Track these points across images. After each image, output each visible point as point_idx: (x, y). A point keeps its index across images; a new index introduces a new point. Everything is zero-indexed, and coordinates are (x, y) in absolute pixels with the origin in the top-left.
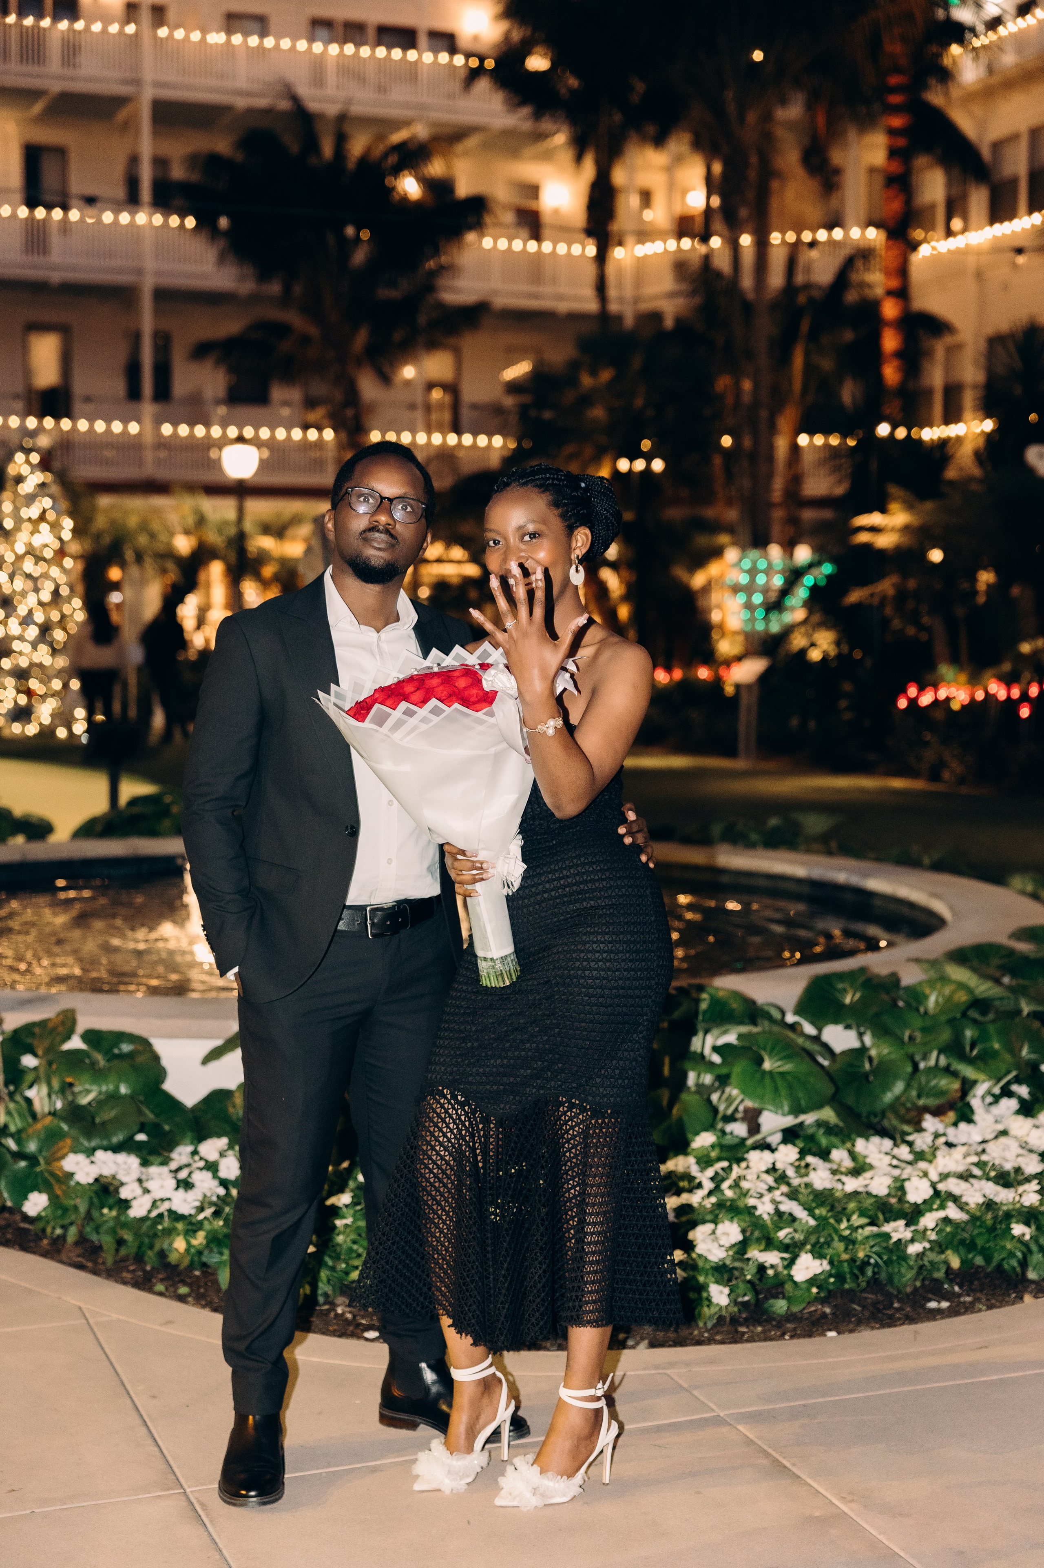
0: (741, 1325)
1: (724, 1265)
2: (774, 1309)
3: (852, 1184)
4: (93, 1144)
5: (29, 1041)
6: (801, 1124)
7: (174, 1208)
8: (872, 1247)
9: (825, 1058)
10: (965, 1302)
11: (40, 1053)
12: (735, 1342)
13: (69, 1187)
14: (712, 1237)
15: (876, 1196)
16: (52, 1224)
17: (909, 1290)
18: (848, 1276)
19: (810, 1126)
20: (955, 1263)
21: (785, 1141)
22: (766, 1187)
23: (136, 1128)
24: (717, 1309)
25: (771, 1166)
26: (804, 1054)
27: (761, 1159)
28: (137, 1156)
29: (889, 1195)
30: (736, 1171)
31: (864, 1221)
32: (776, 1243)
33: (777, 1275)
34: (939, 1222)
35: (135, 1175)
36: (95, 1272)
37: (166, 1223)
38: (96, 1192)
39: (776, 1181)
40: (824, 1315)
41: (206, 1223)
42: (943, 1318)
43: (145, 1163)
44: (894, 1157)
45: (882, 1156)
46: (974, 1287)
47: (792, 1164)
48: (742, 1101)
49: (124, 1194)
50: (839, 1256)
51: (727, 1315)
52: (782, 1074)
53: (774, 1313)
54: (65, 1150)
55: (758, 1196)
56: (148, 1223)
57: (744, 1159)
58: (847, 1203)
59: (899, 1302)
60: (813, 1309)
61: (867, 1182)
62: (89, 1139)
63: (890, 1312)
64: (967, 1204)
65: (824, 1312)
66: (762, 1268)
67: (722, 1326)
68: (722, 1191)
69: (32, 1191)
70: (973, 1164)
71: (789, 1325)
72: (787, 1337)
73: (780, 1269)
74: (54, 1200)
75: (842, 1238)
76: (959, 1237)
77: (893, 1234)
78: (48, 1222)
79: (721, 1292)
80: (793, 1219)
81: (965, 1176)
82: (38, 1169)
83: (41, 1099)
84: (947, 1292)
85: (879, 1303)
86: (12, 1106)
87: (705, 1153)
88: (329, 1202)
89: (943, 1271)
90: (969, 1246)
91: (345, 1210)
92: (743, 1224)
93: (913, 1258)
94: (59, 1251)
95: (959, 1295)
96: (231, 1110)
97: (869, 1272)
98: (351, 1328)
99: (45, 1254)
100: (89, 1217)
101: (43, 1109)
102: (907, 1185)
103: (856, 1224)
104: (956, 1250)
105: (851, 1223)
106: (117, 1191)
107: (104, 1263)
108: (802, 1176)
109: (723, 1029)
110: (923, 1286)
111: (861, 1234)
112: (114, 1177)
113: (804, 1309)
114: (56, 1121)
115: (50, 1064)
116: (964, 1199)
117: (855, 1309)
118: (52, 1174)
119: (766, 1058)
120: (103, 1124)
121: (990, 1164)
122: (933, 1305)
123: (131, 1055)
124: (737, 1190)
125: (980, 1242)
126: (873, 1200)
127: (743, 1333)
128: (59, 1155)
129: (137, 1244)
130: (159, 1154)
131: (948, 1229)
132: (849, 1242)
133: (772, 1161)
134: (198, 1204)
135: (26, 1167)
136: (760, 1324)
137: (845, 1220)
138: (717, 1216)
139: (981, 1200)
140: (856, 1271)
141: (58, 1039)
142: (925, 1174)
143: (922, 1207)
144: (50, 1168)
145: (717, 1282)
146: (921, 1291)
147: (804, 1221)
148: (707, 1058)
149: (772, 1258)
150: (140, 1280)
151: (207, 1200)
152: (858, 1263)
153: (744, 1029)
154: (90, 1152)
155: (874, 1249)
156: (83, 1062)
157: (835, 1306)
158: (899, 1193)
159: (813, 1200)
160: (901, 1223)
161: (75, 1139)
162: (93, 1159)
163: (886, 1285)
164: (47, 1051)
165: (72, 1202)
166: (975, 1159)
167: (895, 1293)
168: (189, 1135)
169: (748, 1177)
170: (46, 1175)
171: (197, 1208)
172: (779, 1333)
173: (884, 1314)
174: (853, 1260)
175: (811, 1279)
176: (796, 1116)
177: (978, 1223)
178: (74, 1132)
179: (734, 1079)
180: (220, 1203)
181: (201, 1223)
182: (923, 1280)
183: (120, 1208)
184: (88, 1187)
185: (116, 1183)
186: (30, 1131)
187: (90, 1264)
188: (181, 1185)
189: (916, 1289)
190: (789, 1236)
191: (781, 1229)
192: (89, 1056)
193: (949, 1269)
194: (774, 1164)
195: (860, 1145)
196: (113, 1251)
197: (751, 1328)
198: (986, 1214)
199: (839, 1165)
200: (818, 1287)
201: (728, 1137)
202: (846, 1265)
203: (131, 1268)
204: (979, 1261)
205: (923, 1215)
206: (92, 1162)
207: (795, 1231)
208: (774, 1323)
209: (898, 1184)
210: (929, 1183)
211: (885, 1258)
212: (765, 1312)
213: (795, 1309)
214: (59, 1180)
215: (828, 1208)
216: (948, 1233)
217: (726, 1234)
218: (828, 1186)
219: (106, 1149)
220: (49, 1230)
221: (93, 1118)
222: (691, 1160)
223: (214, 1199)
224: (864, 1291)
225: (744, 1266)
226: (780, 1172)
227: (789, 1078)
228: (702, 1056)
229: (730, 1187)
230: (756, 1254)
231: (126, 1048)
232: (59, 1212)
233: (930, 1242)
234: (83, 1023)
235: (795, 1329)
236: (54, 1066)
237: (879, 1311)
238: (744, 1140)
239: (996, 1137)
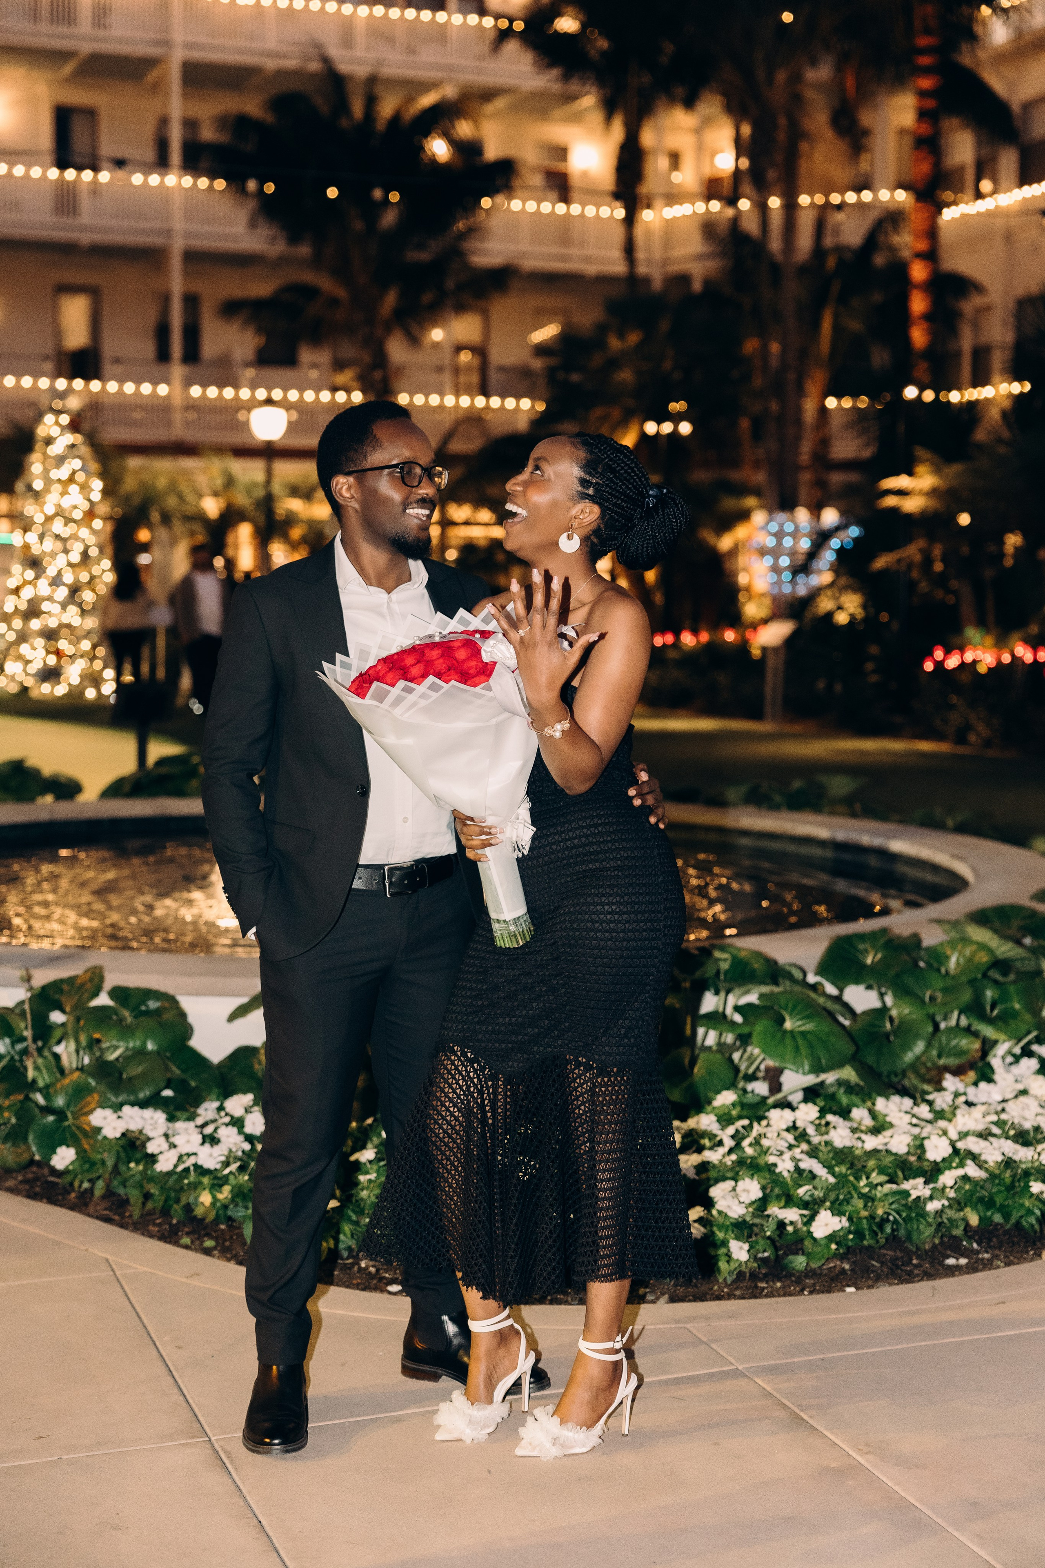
0: (761, 1280)
1: (744, 1221)
2: (794, 1265)
3: (871, 1143)
4: (120, 1099)
5: (57, 997)
6: (822, 1083)
7: (200, 1163)
8: (891, 1204)
9: (845, 1019)
10: (983, 1259)
11: (68, 1009)
12: (755, 1297)
13: (96, 1141)
14: (732, 1193)
15: (896, 1154)
16: (79, 1177)
17: (927, 1247)
18: (867, 1233)
19: (832, 1085)
20: (974, 1220)
21: (806, 1100)
22: (787, 1145)
23: (162, 1085)
24: (737, 1265)
25: (791, 1124)
26: (824, 1013)
27: (782, 1117)
28: (164, 1111)
29: (908, 1153)
30: (757, 1129)
31: (883, 1178)
32: (795, 1200)
33: (796, 1231)
34: (958, 1180)
35: (162, 1130)
36: (122, 1226)
37: (192, 1177)
38: (122, 1147)
39: (796, 1139)
40: (843, 1271)
41: (231, 1177)
42: (961, 1274)
43: (171, 1119)
44: (914, 1116)
45: (902, 1115)
46: (992, 1244)
47: (812, 1123)
48: (764, 1060)
49: (151, 1148)
50: (858, 1213)
51: (747, 1271)
52: (803, 1034)
53: (793, 1269)
54: (93, 1106)
55: (778, 1153)
56: (175, 1177)
57: (765, 1118)
58: (866, 1161)
59: (917, 1258)
60: (832, 1265)
61: (886, 1140)
62: (117, 1096)
63: (908, 1269)
64: (986, 1162)
65: (844, 1268)
66: (781, 1225)
67: (741, 1281)
68: (743, 1149)
69: (60, 1145)
70: (993, 1123)
71: (808, 1281)
72: (806, 1293)
73: (800, 1225)
74: (81, 1154)
75: (862, 1196)
76: (978, 1194)
77: (912, 1192)
78: (76, 1176)
79: (741, 1248)
80: (813, 1176)
81: (985, 1135)
82: (66, 1124)
83: (69, 1055)
84: (966, 1248)
85: (897, 1259)
86: (40, 1061)
87: (726, 1111)
88: (353, 1158)
89: (962, 1228)
90: (989, 1203)
91: (368, 1165)
92: (763, 1182)
93: (932, 1216)
94: (86, 1205)
95: (978, 1252)
96: (257, 1066)
97: (888, 1229)
98: (375, 1282)
99: (72, 1208)
100: (116, 1171)
101: (70, 1063)
102: (926, 1143)
103: (875, 1182)
104: (975, 1208)
105: (870, 1180)
106: (144, 1146)
107: (131, 1216)
108: (822, 1135)
109: (744, 989)
110: (942, 1243)
111: (880, 1192)
112: (141, 1132)
113: (823, 1265)
114: (84, 1076)
115: (78, 1020)
116: (983, 1158)
117: (873, 1266)
118: (79, 1128)
119: (787, 1017)
120: (130, 1079)
121: (1010, 1123)
122: (951, 1261)
123: (158, 1012)
124: (758, 1148)
125: (998, 1200)
126: (893, 1158)
127: (763, 1289)
128: (86, 1109)
129: (163, 1198)
130: (186, 1110)
131: (967, 1187)
132: (868, 1199)
133: (793, 1119)
134: (223, 1158)
135: (55, 1120)
136: (779, 1280)
137: (864, 1178)
138: (737, 1173)
139: (1000, 1158)
140: (875, 1228)
141: (86, 995)
142: (945, 1133)
143: (941, 1165)
144: (77, 1122)
145: (737, 1238)
146: (939, 1247)
147: (824, 1179)
148: (729, 1017)
149: (792, 1215)
150: (166, 1234)
151: (232, 1155)
152: (877, 1220)
153: (766, 989)
154: (117, 1108)
155: (893, 1206)
156: (111, 1018)
157: (854, 1262)
158: (919, 1151)
159: (833, 1158)
160: (921, 1180)
161: (102, 1094)
162: (120, 1113)
163: (905, 1241)
164: (75, 1008)
165: (99, 1157)
166: (994, 1118)
167: (914, 1250)
168: (215, 1091)
169: (768, 1135)
170: (74, 1129)
171: (223, 1162)
172: (798, 1289)
173: (902, 1270)
174: (872, 1217)
175: (830, 1235)
176: (818, 1076)
177: (997, 1181)
178: (102, 1087)
179: (755, 1038)
180: (245, 1158)
181: (226, 1177)
182: (942, 1237)
183: (147, 1161)
184: (114, 1141)
185: (143, 1138)
186: (59, 1086)
187: (116, 1218)
188: (207, 1140)
189: (934, 1247)
190: (809, 1193)
191: (801, 1186)
192: (116, 1014)
193: (967, 1225)
194: (794, 1122)
195: (881, 1104)
196: (140, 1204)
197: (771, 1283)
198: (1005, 1172)
199: (860, 1124)
200: (837, 1244)
201: (750, 1095)
202: (865, 1221)
203: (158, 1221)
204: (998, 1218)
205: (943, 1173)
206: (119, 1117)
207: (815, 1188)
208: (793, 1279)
209: (917, 1143)
210: (948, 1142)
211: (904, 1215)
212: (784, 1268)
213: (814, 1265)
214: (86, 1134)
215: (848, 1166)
216: (966, 1191)
217: (748, 1191)
218: (848, 1144)
219: (133, 1105)
220: (76, 1184)
221: (121, 1074)
222: (713, 1118)
223: (240, 1154)
224: (882, 1247)
225: (764, 1223)
226: (801, 1130)
227: (809, 1037)
228: (724, 1015)
229: (750, 1145)
230: (776, 1211)
231: (153, 1005)
232: (87, 1166)
233: (948, 1199)
234: (111, 980)
235: (814, 1285)
236: (82, 1023)
237: (898, 1267)
238: (765, 1099)
239: (1016, 1097)
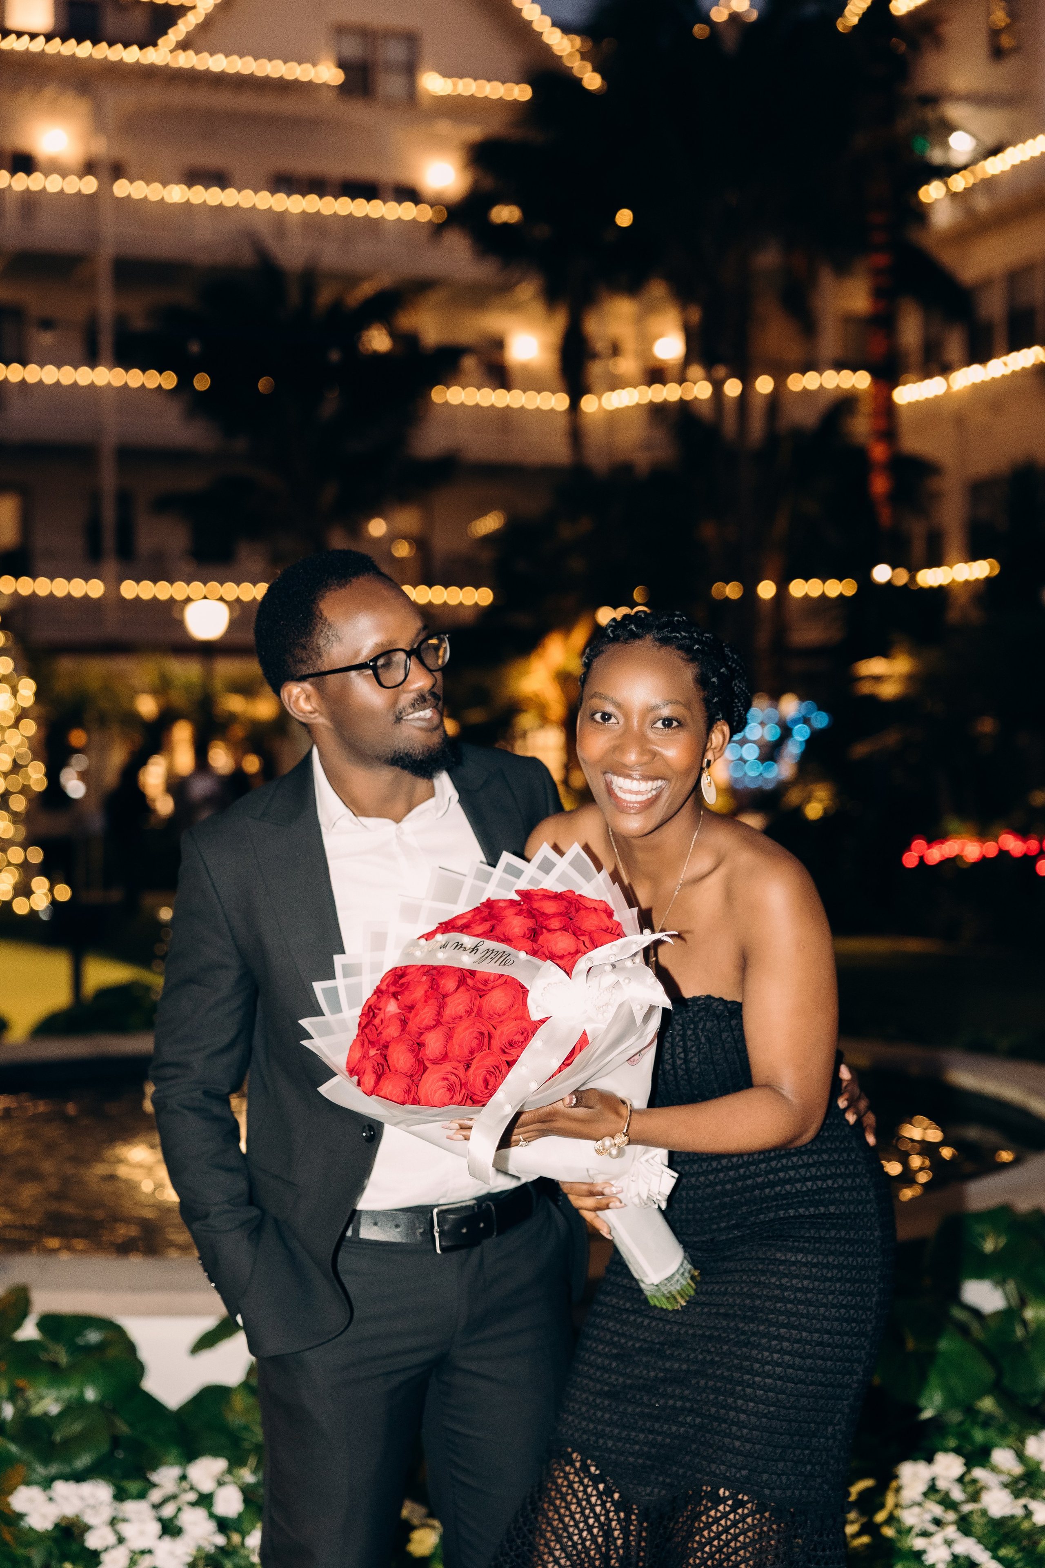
4: (52, 1470)
13: (19, 1533)
28: (110, 1484)
35: (106, 1514)
38: (57, 1541)
43: (120, 1495)
49: (93, 1541)
54: (15, 1481)
62: (46, 1465)
106: (82, 1538)
112: (78, 1519)
114: (3, 1441)
120: (65, 1442)
123: (100, 1347)
128: (6, 1487)
134: (191, 1556)
141: (7, 1326)
151: (201, 1553)
154: (47, 1484)
156: (38, 1358)
161: (27, 1466)
162: (51, 1493)
165: (25, 1555)
168: (175, 1452)
171: (190, 1561)
178: (26, 1456)
180: (218, 1555)
183: (87, 1564)
184: (45, 1534)
185: (80, 1527)
188: (166, 1529)
192: (45, 1350)
206: (50, 1498)
214: (6, 1522)
219: (67, 1478)
221: (53, 1435)
223: (212, 1551)
231: (93, 1337)
234: (40, 1304)
236: (3, 1366)
